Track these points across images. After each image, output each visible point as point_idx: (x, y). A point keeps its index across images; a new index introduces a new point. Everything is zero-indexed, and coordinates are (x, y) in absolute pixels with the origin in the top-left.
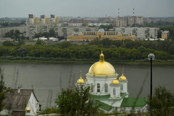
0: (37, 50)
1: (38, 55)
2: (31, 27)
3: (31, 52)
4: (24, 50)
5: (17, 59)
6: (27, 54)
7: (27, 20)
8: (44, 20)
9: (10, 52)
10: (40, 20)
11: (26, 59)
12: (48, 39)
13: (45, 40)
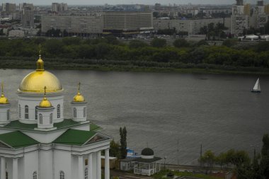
0: (219, 54)
1: (219, 61)
2: (237, 18)
3: (210, 57)
4: (200, 54)
5: (188, 67)
6: (203, 60)
7: (233, 9)
8: (263, 8)
9: (180, 56)
10: (257, 8)
11: (201, 67)
12: (260, 38)
13: (254, 39)
